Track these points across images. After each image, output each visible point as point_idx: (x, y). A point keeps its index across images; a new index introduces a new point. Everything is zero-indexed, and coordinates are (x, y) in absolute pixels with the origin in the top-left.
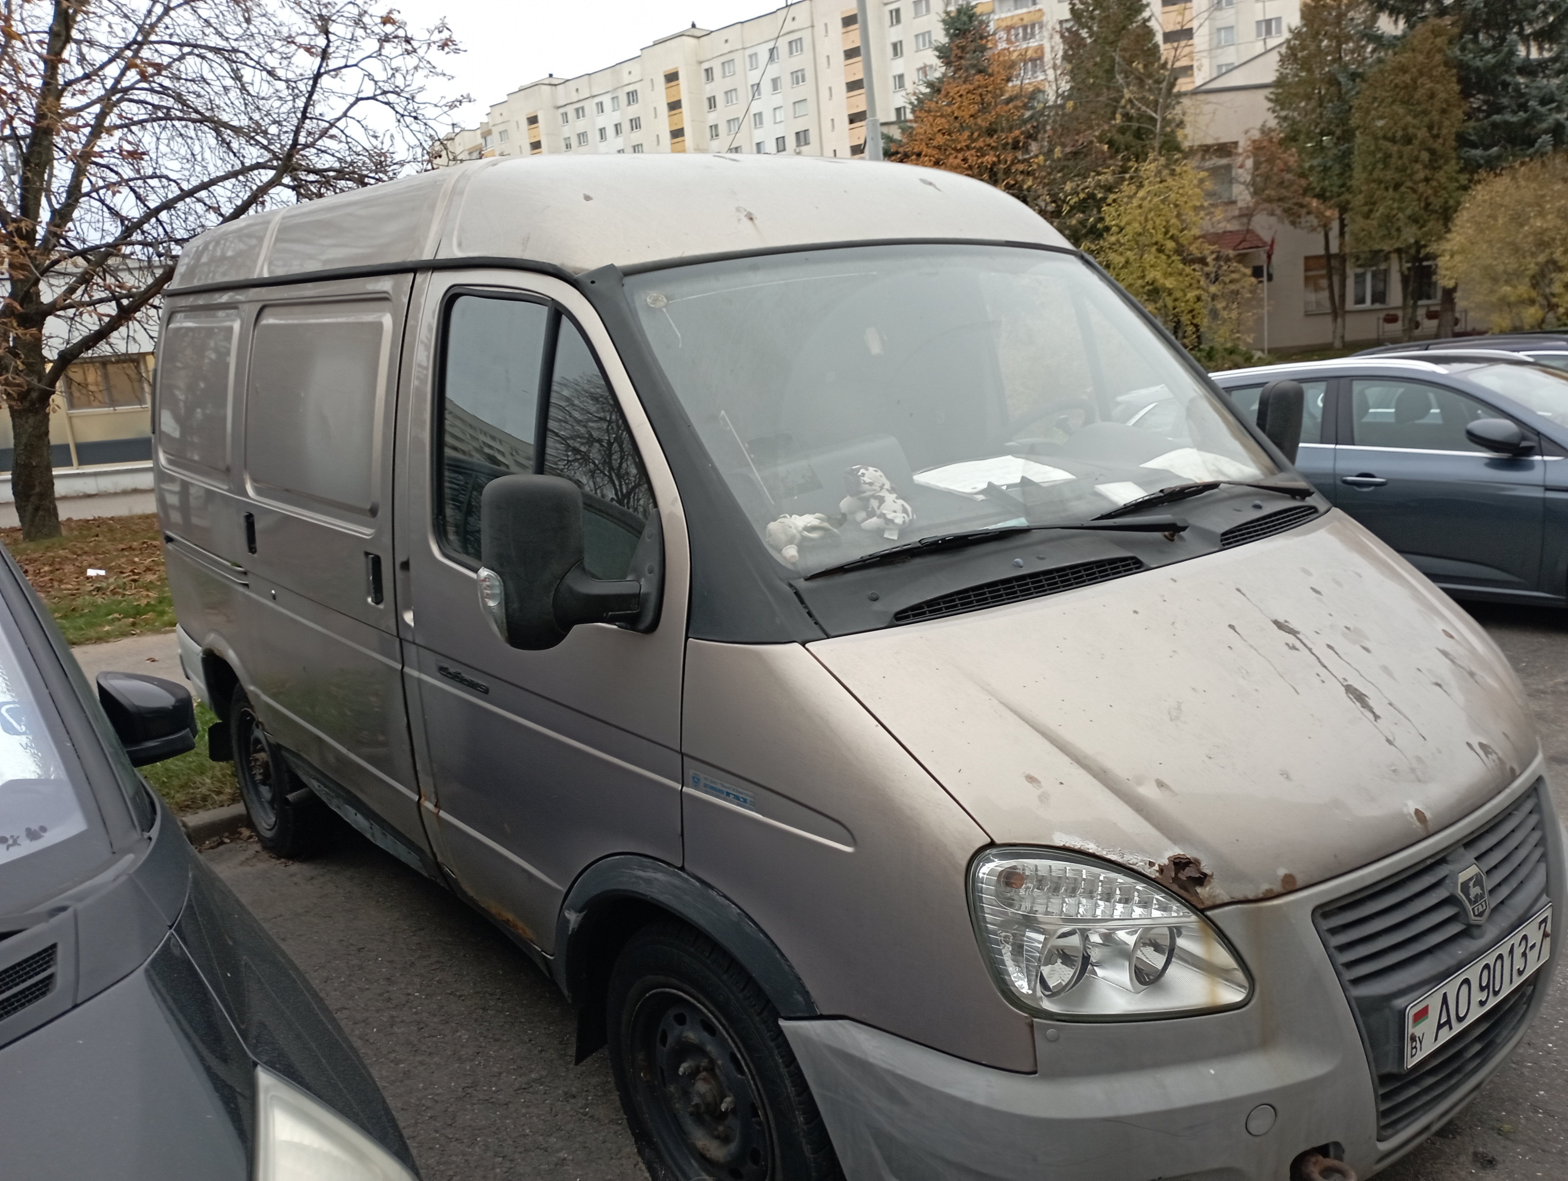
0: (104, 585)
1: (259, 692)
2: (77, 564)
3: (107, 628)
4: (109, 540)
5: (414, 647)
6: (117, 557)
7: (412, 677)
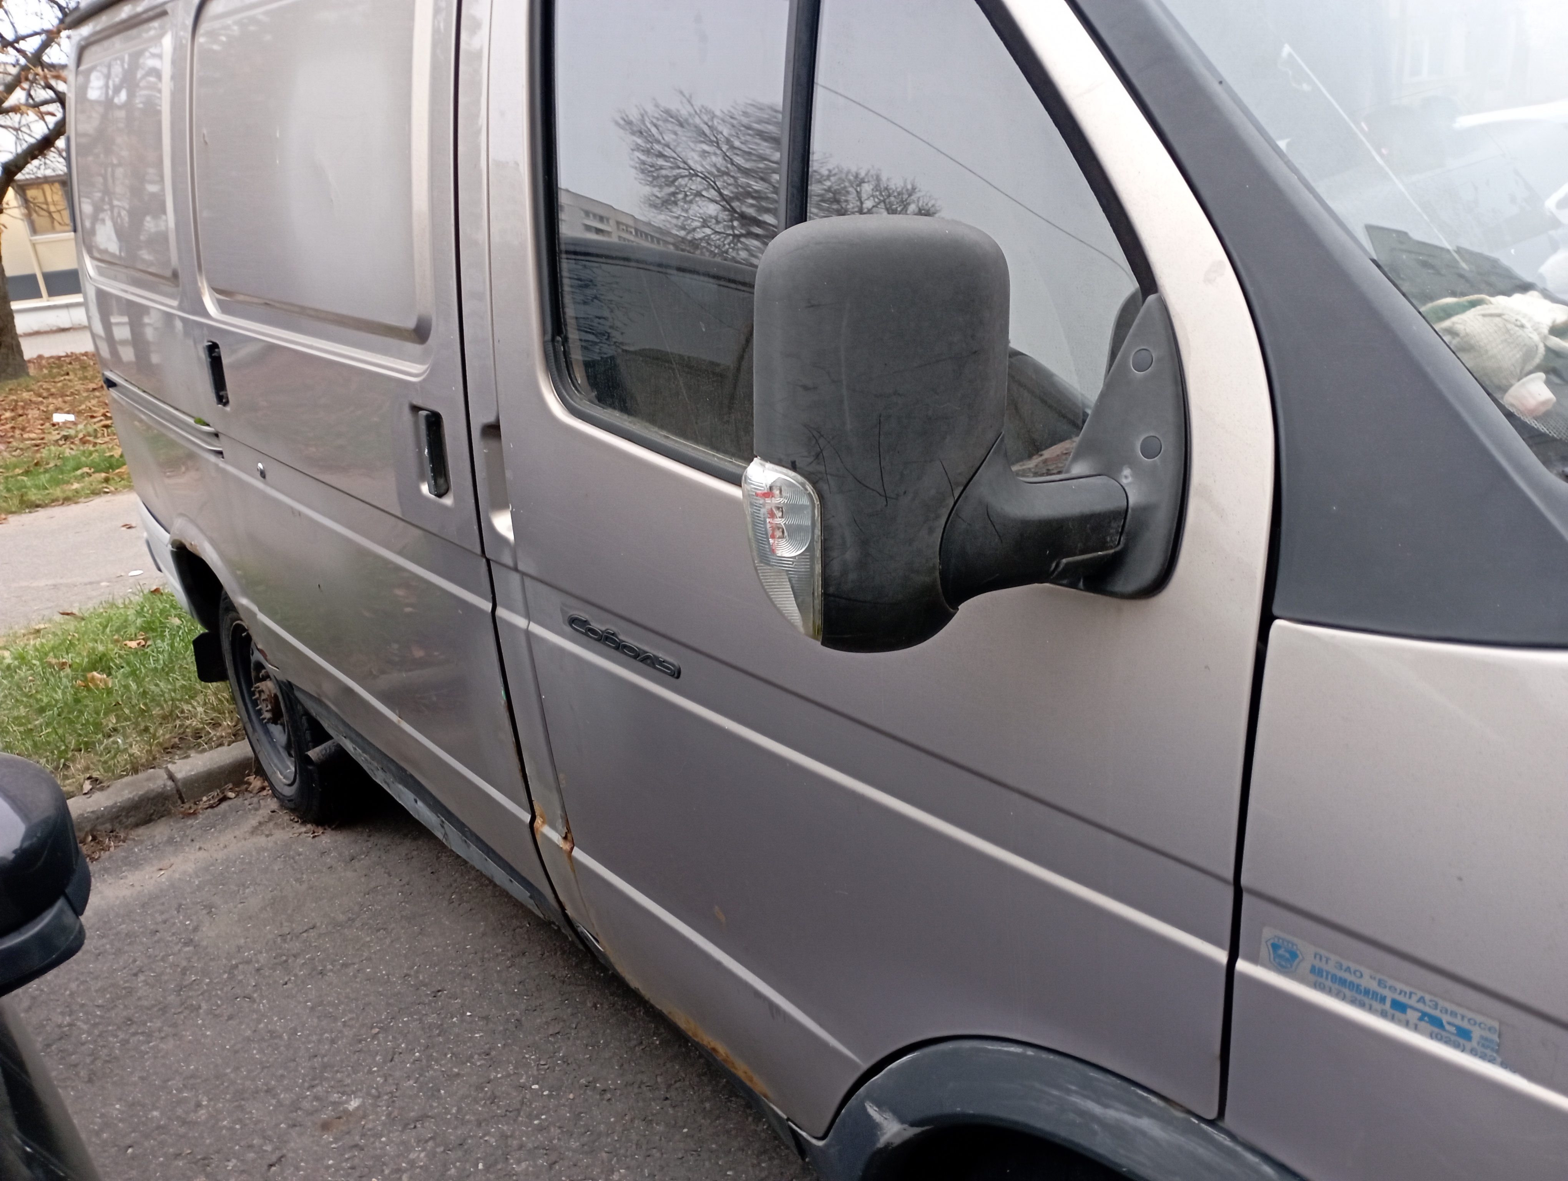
0: (72, 432)
1: (254, 608)
2: (42, 408)
3: (76, 486)
4: (80, 379)
5: (515, 578)
6: (88, 398)
7: (512, 626)
